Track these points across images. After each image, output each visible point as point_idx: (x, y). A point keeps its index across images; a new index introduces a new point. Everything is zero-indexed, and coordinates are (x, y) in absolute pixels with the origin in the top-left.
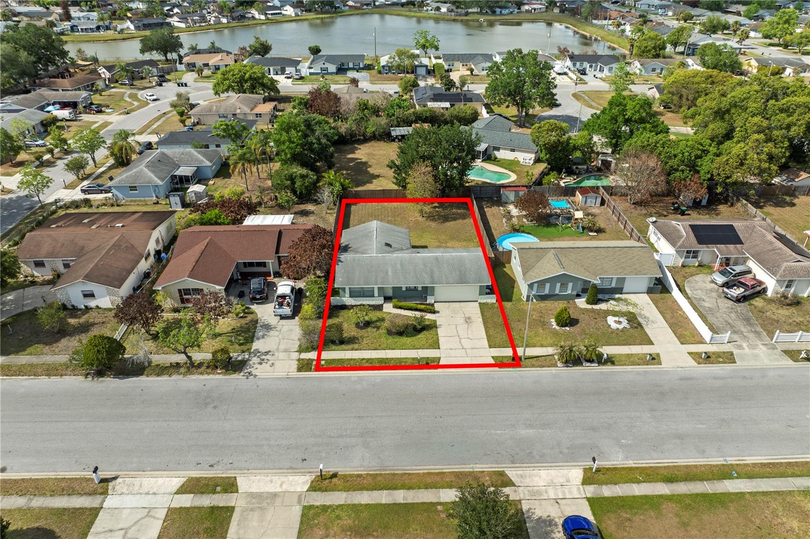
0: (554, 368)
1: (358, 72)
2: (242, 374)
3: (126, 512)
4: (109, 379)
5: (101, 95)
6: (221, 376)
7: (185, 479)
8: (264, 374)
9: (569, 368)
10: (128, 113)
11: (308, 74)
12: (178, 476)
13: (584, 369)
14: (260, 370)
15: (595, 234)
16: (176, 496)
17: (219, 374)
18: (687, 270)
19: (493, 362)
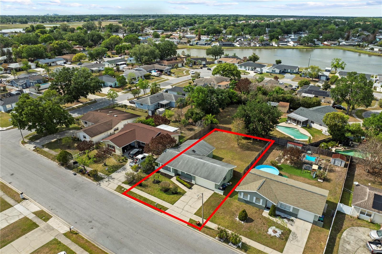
0: (212, 238)
1: (291, 74)
2: (97, 183)
3: (16, 211)
4: (63, 167)
5: (177, 69)
6: (90, 180)
7: (40, 209)
8: (103, 186)
9: (220, 242)
10: (178, 77)
11: (266, 72)
12: (40, 207)
13: (227, 246)
14: (104, 184)
15: (322, 181)
16: (32, 214)
17: (91, 179)
18: (359, 222)
19: (188, 221)
